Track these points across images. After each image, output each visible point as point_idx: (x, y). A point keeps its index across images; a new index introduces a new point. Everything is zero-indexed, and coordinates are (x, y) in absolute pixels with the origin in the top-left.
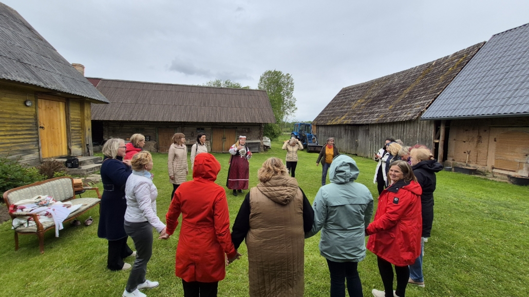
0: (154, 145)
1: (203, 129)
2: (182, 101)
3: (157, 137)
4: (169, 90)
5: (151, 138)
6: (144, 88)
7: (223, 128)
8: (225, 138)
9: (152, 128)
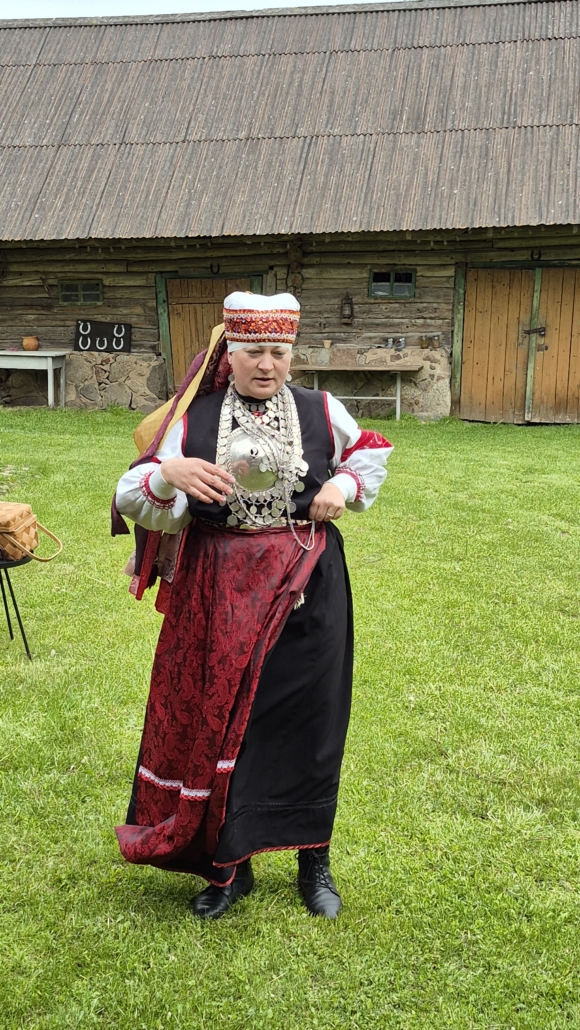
0: (147, 372)
1: (406, 277)
2: (289, 109)
3: (164, 330)
4: (226, 48)
5: (136, 336)
6: (101, 56)
7: (529, 266)
8: (541, 332)
9: (139, 281)
